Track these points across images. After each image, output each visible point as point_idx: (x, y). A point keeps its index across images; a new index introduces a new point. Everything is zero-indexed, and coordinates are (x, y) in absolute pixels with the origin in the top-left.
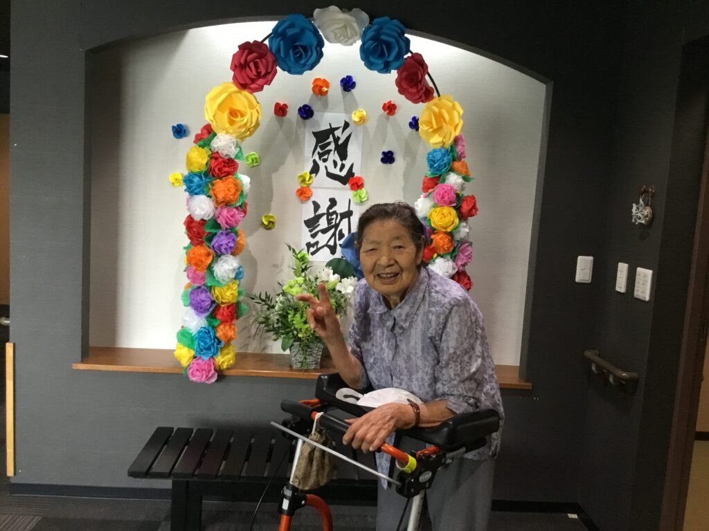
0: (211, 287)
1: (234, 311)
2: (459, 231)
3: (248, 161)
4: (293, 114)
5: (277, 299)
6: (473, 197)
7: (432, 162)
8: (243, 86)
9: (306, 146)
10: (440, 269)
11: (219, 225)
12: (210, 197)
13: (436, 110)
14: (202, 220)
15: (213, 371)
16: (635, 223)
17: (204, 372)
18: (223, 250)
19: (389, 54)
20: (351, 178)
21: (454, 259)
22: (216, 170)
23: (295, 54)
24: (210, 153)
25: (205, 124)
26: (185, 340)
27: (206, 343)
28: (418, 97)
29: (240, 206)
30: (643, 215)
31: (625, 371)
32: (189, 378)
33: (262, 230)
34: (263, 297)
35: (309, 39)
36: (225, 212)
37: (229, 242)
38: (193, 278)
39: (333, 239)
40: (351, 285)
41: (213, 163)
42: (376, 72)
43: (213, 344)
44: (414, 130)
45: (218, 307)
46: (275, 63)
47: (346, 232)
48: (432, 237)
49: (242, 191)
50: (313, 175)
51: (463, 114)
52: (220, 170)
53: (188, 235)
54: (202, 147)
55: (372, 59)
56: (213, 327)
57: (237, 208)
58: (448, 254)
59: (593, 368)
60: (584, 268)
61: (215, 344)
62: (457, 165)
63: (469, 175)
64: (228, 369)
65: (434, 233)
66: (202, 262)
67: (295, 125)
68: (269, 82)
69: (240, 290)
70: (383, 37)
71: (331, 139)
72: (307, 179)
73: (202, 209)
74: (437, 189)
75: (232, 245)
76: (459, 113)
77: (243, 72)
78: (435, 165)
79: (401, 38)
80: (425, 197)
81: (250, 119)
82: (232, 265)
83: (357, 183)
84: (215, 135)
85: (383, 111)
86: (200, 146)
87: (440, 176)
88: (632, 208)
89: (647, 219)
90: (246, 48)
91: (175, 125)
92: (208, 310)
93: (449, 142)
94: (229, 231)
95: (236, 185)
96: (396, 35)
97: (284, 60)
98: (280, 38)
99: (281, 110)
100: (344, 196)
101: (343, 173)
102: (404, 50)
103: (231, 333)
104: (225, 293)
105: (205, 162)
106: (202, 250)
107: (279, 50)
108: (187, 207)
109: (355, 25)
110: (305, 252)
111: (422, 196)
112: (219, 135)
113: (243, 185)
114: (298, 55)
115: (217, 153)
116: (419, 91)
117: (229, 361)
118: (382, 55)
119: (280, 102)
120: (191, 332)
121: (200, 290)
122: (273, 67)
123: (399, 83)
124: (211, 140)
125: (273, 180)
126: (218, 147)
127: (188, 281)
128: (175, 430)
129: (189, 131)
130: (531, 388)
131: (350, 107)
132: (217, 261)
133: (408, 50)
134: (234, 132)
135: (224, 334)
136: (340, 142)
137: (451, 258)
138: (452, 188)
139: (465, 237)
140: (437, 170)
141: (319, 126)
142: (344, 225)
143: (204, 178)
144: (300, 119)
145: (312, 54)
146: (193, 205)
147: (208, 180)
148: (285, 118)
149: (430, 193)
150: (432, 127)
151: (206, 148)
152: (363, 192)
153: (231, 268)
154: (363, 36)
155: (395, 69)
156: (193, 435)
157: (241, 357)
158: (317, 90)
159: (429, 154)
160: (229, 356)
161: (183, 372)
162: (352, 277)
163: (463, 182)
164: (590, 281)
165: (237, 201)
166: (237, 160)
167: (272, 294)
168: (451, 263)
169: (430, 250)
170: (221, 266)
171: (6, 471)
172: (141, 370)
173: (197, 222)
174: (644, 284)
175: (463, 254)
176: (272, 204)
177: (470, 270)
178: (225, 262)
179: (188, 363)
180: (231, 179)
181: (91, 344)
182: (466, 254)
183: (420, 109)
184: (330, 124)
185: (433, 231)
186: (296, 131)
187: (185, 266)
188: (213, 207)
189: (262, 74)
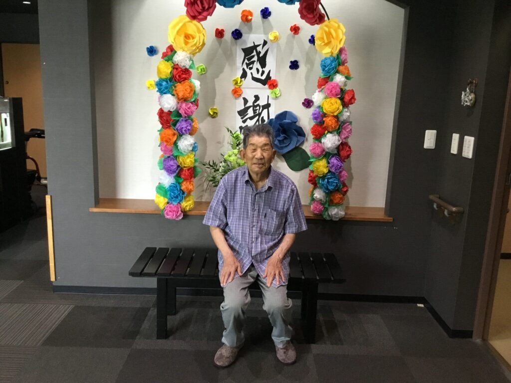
0: (176, 156)
1: (192, 172)
2: (342, 115)
3: (198, 70)
4: (228, 36)
5: (221, 165)
6: (352, 91)
7: (324, 67)
8: (194, 17)
9: (237, 58)
10: (330, 141)
11: (181, 114)
12: (173, 95)
13: (327, 29)
14: (169, 111)
15: (180, 212)
16: (463, 105)
17: (174, 213)
18: (184, 131)
20: (269, 81)
21: (339, 134)
22: (177, 76)
24: (173, 65)
25: (169, 45)
26: (161, 191)
27: (175, 194)
28: (314, 21)
29: (194, 101)
30: (469, 99)
31: (454, 206)
32: (165, 217)
33: (209, 119)
34: (211, 164)
36: (184, 105)
37: (187, 126)
38: (165, 151)
41: (175, 72)
42: (284, 4)
43: (179, 194)
44: (313, 45)
45: (182, 170)
47: (266, 119)
48: (324, 119)
49: (195, 91)
50: (243, 79)
51: (345, 32)
52: (179, 76)
53: (160, 122)
54: (168, 61)
56: (179, 183)
57: (192, 103)
58: (336, 130)
59: (435, 206)
60: (430, 139)
61: (181, 194)
62: (341, 68)
63: (350, 75)
64: (190, 211)
65: (326, 117)
66: (170, 139)
67: (230, 44)
68: (211, 14)
69: (196, 158)
71: (255, 53)
72: (239, 82)
73: (169, 104)
74: (328, 86)
75: (189, 128)
76: (342, 30)
77: (193, 7)
78: (326, 69)
80: (319, 92)
81: (198, 40)
82: (190, 142)
83: (273, 84)
84: (176, 52)
85: (290, 32)
86: (166, 60)
87: (330, 76)
88: (462, 94)
89: (472, 102)
91: (149, 47)
92: (175, 172)
93: (336, 52)
94: (187, 118)
95: (190, 87)
99: (220, 34)
100: (264, 93)
101: (263, 77)
103: (191, 187)
104: (186, 160)
105: (169, 71)
106: (169, 132)
108: (158, 103)
110: (239, 132)
111: (317, 91)
112: (178, 52)
113: (195, 87)
115: (177, 64)
116: (314, 17)
117: (190, 205)
119: (219, 28)
120: (165, 186)
121: (169, 159)
122: (214, 3)
123: (300, 11)
124: (173, 57)
125: (216, 83)
126: (178, 61)
127: (161, 153)
128: (157, 249)
129: (158, 51)
130: (392, 221)
131: (268, 30)
132: (180, 139)
134: (188, 50)
135: (186, 188)
136: (261, 55)
137: (337, 133)
138: (337, 85)
139: (347, 119)
140: (328, 72)
141: (246, 44)
142: (264, 114)
143: (169, 83)
144: (233, 39)
146: (162, 101)
147: (172, 84)
148: (222, 39)
149: (323, 89)
150: (324, 42)
151: (170, 61)
152: (277, 90)
153: (189, 143)
155: (298, 2)
156: (169, 252)
157: (198, 204)
158: (244, 19)
159: (322, 61)
160: (190, 202)
161: (161, 213)
163: (346, 80)
164: (433, 148)
165: (191, 97)
166: (191, 70)
167: (217, 162)
168: (337, 137)
169: (323, 128)
170: (183, 142)
171: (50, 278)
172: (134, 212)
173: (165, 112)
174: (468, 147)
175: (345, 131)
176: (216, 100)
177: (350, 141)
178: (185, 140)
179: (164, 207)
180: (187, 82)
181: (100, 197)
182: (347, 130)
183: (315, 30)
184: (254, 43)
185: (325, 115)
186: (231, 48)
187: (159, 143)
188: (176, 102)
189: (206, 8)
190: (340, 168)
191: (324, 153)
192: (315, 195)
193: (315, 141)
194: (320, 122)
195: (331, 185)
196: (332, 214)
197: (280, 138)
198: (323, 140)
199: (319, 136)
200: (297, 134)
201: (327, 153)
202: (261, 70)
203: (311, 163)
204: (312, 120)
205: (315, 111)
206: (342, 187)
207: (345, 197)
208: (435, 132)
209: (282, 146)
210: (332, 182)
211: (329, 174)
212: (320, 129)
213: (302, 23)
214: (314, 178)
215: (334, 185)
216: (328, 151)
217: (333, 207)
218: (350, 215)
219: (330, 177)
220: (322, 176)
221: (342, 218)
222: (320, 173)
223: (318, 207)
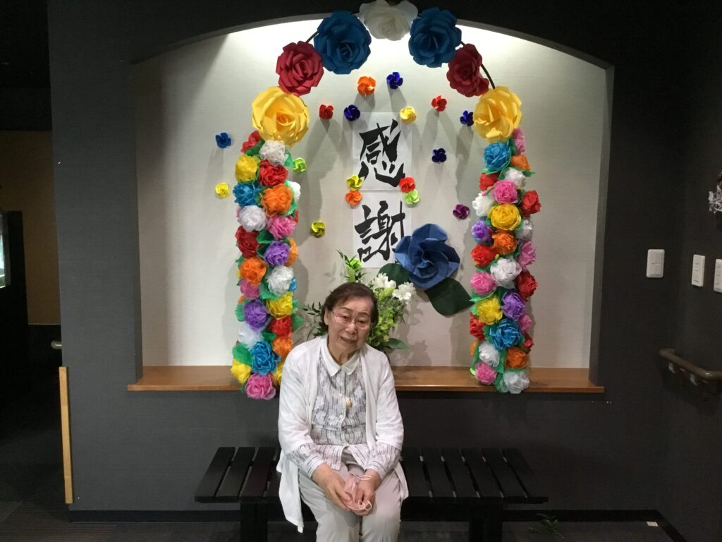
0: (265, 300)
1: (289, 324)
2: (522, 230)
3: (295, 167)
4: (338, 115)
6: (534, 193)
7: (489, 158)
8: (290, 88)
9: (353, 148)
10: (504, 270)
11: (272, 235)
12: (261, 207)
13: (493, 102)
14: (255, 231)
15: (271, 387)
16: (712, 212)
17: (263, 389)
18: (277, 261)
19: (440, 45)
20: (401, 180)
21: (517, 259)
22: (267, 179)
23: (342, 52)
24: (260, 161)
25: (252, 132)
26: (241, 355)
27: (263, 359)
28: (471, 90)
29: (292, 215)
31: (708, 370)
32: (246, 395)
33: (312, 238)
34: (317, 307)
35: (356, 36)
36: (277, 221)
37: (282, 253)
38: (247, 291)
39: (386, 243)
40: (408, 291)
41: (263, 171)
42: (425, 66)
43: (270, 360)
44: (466, 125)
45: (274, 320)
46: (322, 63)
47: (398, 236)
48: (493, 237)
49: (293, 199)
50: (362, 178)
51: (522, 106)
52: (270, 178)
53: (240, 247)
54: (251, 155)
55: (423, 54)
56: (269, 342)
57: (288, 217)
58: (511, 254)
59: (671, 368)
60: (655, 262)
61: (273, 360)
62: (516, 159)
63: (529, 170)
65: (495, 233)
66: (256, 274)
67: (342, 127)
68: (316, 84)
69: (295, 301)
70: (434, 29)
71: (379, 139)
72: (356, 182)
73: (254, 220)
74: (497, 186)
75: (285, 255)
76: (517, 103)
77: (289, 74)
78: (493, 162)
79: (452, 29)
80: (484, 195)
81: (298, 122)
82: (286, 277)
83: (408, 184)
84: (263, 142)
85: (432, 107)
86: (248, 155)
87: (499, 172)
88: (708, 194)
90: (291, 49)
91: (219, 134)
92: (262, 324)
93: (508, 135)
94: (282, 241)
95: (287, 193)
96: (446, 25)
97: (331, 60)
98: (325, 37)
99: (326, 113)
100: (395, 199)
101: (393, 175)
102: (456, 41)
103: (287, 347)
104: (280, 306)
105: (254, 170)
106: (253, 263)
107: (325, 50)
108: (237, 219)
110: (357, 258)
111: (480, 194)
112: (266, 142)
113: (293, 193)
114: (345, 53)
115: (267, 160)
116: (473, 84)
118: (432, 48)
119: (325, 104)
120: (247, 347)
121: (255, 304)
122: (319, 67)
123: (450, 76)
124: (259, 149)
125: (321, 185)
126: (267, 155)
127: (241, 295)
128: (236, 451)
129: (233, 140)
130: (603, 391)
131: (398, 105)
132: (271, 274)
133: (460, 42)
134: (283, 138)
135: (281, 348)
136: (389, 142)
137: (514, 258)
138: (513, 185)
139: (528, 235)
140: (496, 166)
141: (366, 127)
142: (396, 229)
143: (254, 188)
144: (346, 120)
145: (359, 51)
146: (244, 217)
147: (258, 189)
148: (330, 120)
149: (489, 191)
150: (489, 121)
151: (254, 156)
152: (415, 194)
153: (285, 279)
154: (413, 29)
155: (446, 62)
156: (255, 455)
158: (363, 89)
159: (486, 150)
161: (240, 389)
162: (408, 283)
163: (524, 177)
164: (662, 276)
165: (288, 209)
166: (287, 168)
168: (514, 264)
169: (492, 251)
170: (276, 278)
171: (64, 498)
173: (249, 233)
175: (526, 253)
176: (321, 211)
177: (533, 270)
178: (278, 274)
179: (246, 380)
180: (281, 187)
181: (145, 364)
182: (529, 253)
183: (472, 103)
184: (378, 124)
185: (494, 230)
186: (343, 133)
187: (238, 280)
188: (265, 217)
189: (308, 76)
190: (521, 311)
191: (495, 289)
192: (482, 355)
193: (479, 270)
194: (487, 241)
195: (508, 339)
196: (509, 384)
198: (493, 269)
199: (485, 262)
200: (447, 258)
201: (499, 288)
202: (389, 164)
203: (473, 303)
204: (474, 239)
205: (479, 224)
206: (524, 340)
207: (528, 356)
209: (424, 277)
210: (510, 334)
211: (503, 322)
212: (488, 252)
213: (452, 94)
214: (480, 327)
215: (512, 338)
216: (500, 285)
217: (512, 373)
218: (536, 383)
219: (505, 325)
220: (492, 323)
221: (525, 389)
222: (489, 320)
223: (487, 373)
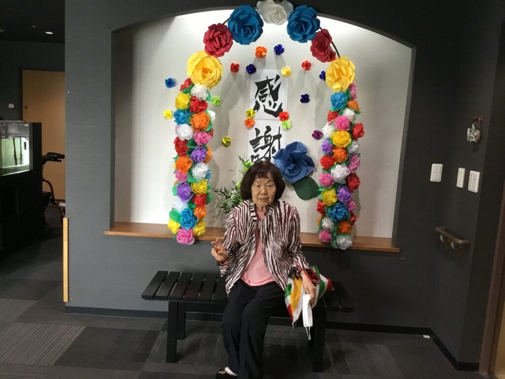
0: (190, 183)
1: (205, 199)
2: (351, 148)
3: (214, 102)
4: (243, 70)
5: (232, 192)
6: (361, 125)
7: (334, 101)
8: (211, 52)
9: (251, 92)
10: (339, 172)
11: (196, 143)
12: (190, 125)
13: (337, 66)
14: (185, 140)
15: (192, 237)
17: (186, 237)
18: (198, 159)
19: (306, 30)
20: (280, 113)
21: (348, 165)
22: (194, 108)
24: (190, 97)
25: (187, 78)
26: (174, 217)
27: (187, 219)
28: (325, 58)
29: (209, 131)
30: (474, 135)
31: (460, 238)
32: (176, 241)
33: (222, 147)
34: (223, 191)
35: (254, 21)
36: (200, 135)
37: (202, 154)
38: (179, 177)
39: (268, 153)
41: (192, 103)
42: (297, 42)
44: (323, 80)
45: (195, 196)
46: (232, 37)
47: (277, 148)
48: (334, 151)
49: (210, 122)
50: (256, 111)
51: (355, 69)
52: (196, 108)
53: (176, 150)
54: (186, 93)
55: (295, 34)
56: (192, 209)
57: (207, 132)
58: (345, 162)
59: (441, 238)
60: (436, 172)
61: (193, 220)
62: (350, 103)
63: (358, 110)
64: (201, 236)
65: (335, 149)
66: (185, 167)
67: (244, 78)
68: (227, 50)
69: (209, 185)
70: (302, 19)
71: (267, 87)
72: (252, 113)
73: (186, 133)
74: (337, 119)
75: (204, 156)
76: (352, 68)
77: (211, 44)
78: (336, 104)
79: (314, 19)
80: (329, 125)
81: (215, 74)
82: (204, 169)
83: (284, 116)
84: (194, 85)
85: (302, 68)
86: (184, 93)
87: (340, 110)
88: (467, 130)
89: (477, 138)
90: (213, 28)
91: (167, 79)
92: (189, 198)
93: (346, 88)
94: (202, 147)
95: (206, 117)
96: (311, 17)
97: (237, 35)
98: (235, 21)
99: (235, 68)
100: (276, 125)
101: (275, 110)
102: (316, 27)
103: (203, 213)
104: (199, 187)
105: (187, 103)
106: (185, 159)
107: (234, 29)
108: (175, 132)
109: (284, 12)
110: (250, 161)
111: (327, 124)
112: (196, 85)
113: (211, 117)
114: (246, 32)
115: (195, 97)
116: (326, 54)
117: (202, 231)
118: (301, 31)
119: (234, 63)
120: (178, 212)
121: (184, 185)
122: (231, 40)
123: (312, 49)
124: (190, 90)
125: (230, 114)
126: (195, 93)
127: (176, 179)
128: (169, 273)
129: (176, 83)
130: (399, 251)
131: (280, 65)
132: (194, 167)
133: (319, 27)
134: (205, 83)
135: (199, 213)
136: (274, 89)
137: (346, 165)
138: (347, 119)
139: (355, 151)
140: (337, 107)
141: (260, 78)
142: (275, 144)
143: (186, 113)
144: (247, 74)
145: (256, 31)
146: (179, 131)
147: (189, 114)
148: (237, 73)
149: (333, 122)
150: (334, 78)
151: (188, 94)
152: (288, 122)
153: (203, 171)
154: (289, 19)
155: (310, 40)
156: (180, 276)
157: (209, 229)
158: (259, 54)
159: (332, 96)
160: (202, 228)
161: (173, 237)
163: (355, 114)
164: (440, 181)
165: (207, 127)
166: (207, 102)
167: (228, 189)
168: (346, 168)
169: (333, 159)
170: (197, 170)
171: (62, 298)
172: (147, 236)
173: (182, 141)
174: (474, 182)
175: (354, 162)
176: (229, 130)
177: (358, 173)
178: (199, 167)
179: (176, 232)
180: (203, 113)
181: (116, 220)
182: (356, 162)
183: (327, 66)
184: (267, 77)
185: (334, 147)
186: (245, 82)
187: (175, 170)
188: (192, 132)
189: (223, 45)
190: (348, 198)
191: (333, 183)
192: (323, 224)
193: (324, 171)
194: (330, 154)
195: (340, 215)
196: (340, 244)
197: (290, 168)
198: (332, 171)
199: (328, 166)
200: (306, 164)
201: (336, 183)
202: (273, 103)
203: (320, 193)
204: (322, 152)
205: (325, 143)
206: (350, 216)
207: (353, 226)
208: (441, 165)
209: (292, 175)
210: (341, 212)
211: (337, 204)
212: (330, 160)
213: (314, 60)
214: (323, 207)
215: (342, 215)
216: (336, 181)
217: (341, 236)
218: (357, 244)
219: (338, 206)
220: (330, 205)
221: (349, 247)
222: (329, 203)
223: (326, 236)
